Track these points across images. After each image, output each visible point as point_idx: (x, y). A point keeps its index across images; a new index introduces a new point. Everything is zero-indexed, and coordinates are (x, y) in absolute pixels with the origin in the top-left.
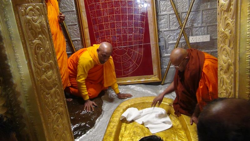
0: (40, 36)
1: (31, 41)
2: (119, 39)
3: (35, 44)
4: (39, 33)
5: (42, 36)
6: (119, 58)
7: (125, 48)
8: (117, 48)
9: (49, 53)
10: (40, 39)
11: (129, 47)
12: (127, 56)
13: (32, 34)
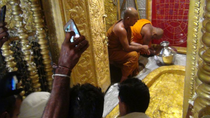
0: (77, 7)
1: (68, 10)
2: (176, 12)
3: (71, 12)
4: (76, 5)
5: (79, 7)
6: (173, 29)
7: (179, 21)
8: (172, 20)
9: (83, 18)
10: (77, 9)
11: (183, 21)
12: (180, 28)
13: (70, 5)
